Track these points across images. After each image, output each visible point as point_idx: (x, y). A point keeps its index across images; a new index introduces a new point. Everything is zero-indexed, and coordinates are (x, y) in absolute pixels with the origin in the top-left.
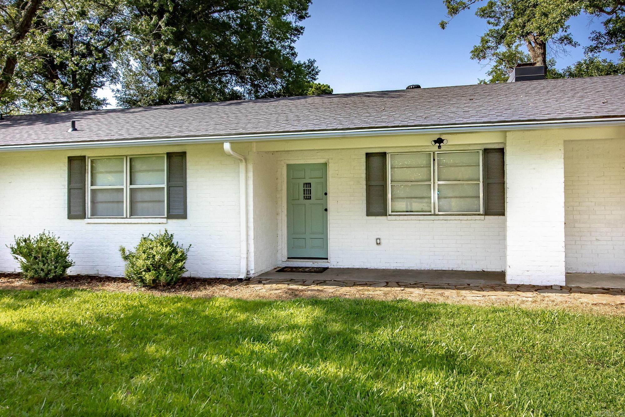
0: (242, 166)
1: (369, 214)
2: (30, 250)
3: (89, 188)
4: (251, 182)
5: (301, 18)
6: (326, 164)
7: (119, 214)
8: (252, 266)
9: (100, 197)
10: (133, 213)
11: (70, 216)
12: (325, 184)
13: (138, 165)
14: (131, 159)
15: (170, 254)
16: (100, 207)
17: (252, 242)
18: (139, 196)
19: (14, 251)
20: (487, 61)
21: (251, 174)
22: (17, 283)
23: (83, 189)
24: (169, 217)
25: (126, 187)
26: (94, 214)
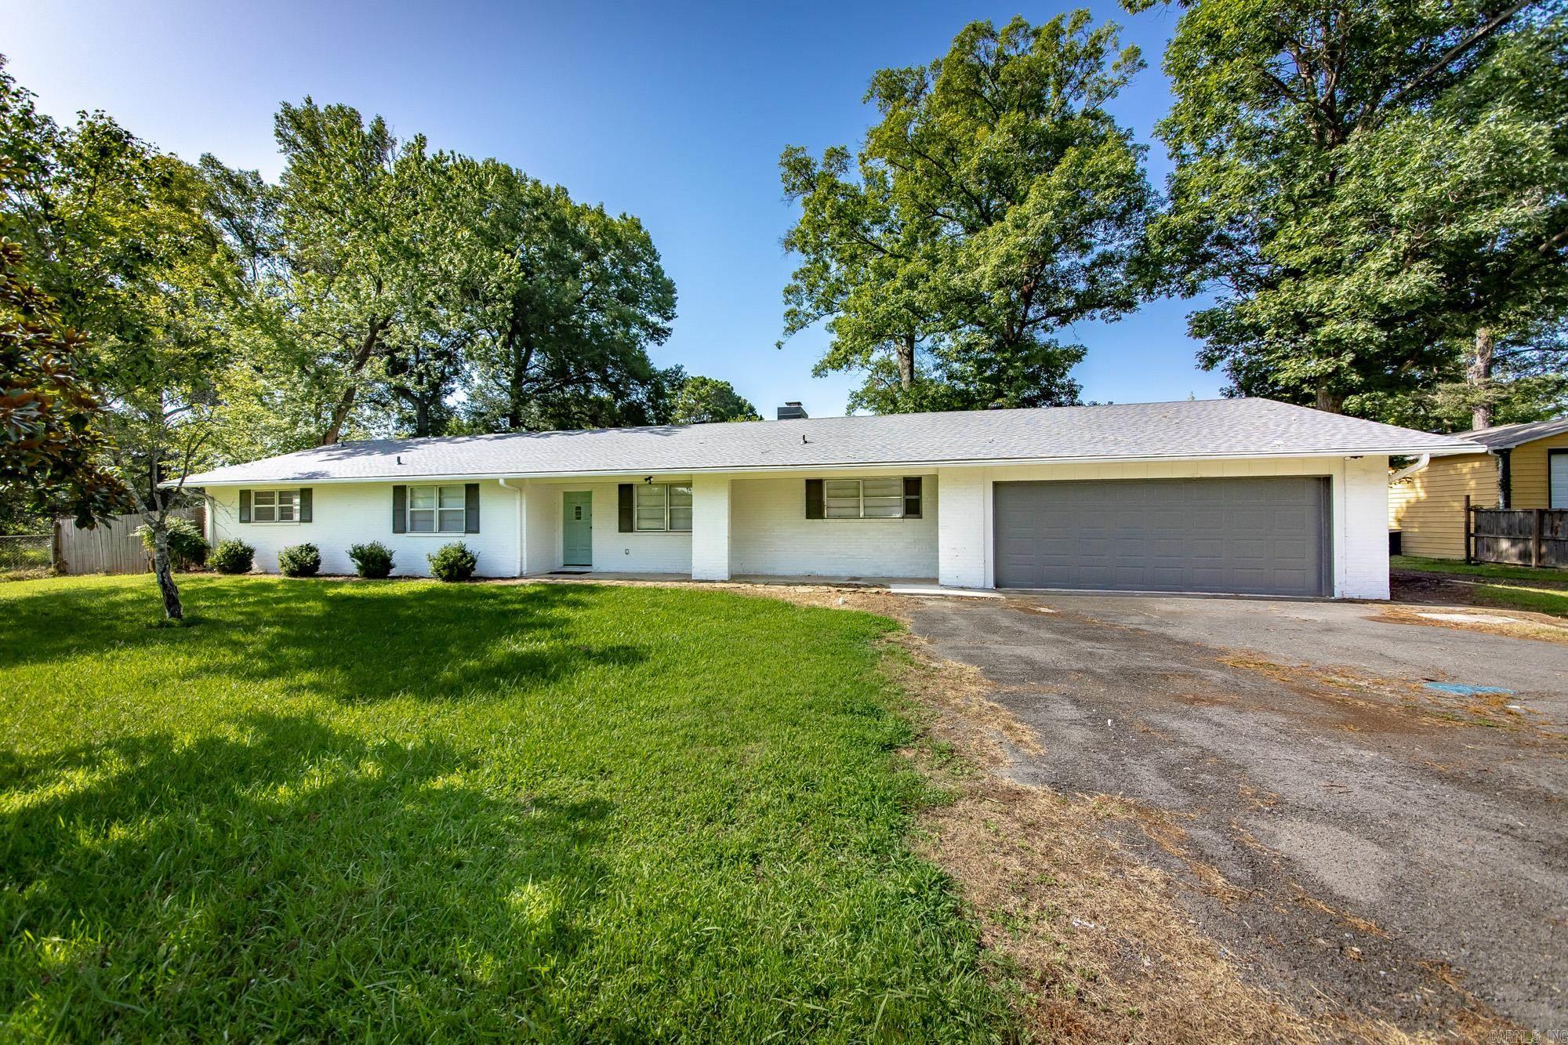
0: (518, 496)
1: (620, 531)
2: (364, 555)
3: (409, 510)
4: (524, 507)
5: (668, 319)
6: (591, 492)
7: (431, 530)
8: (525, 569)
9: (417, 517)
10: (441, 529)
11: (395, 532)
12: (590, 508)
13: (446, 492)
14: (440, 489)
15: (462, 557)
16: (418, 524)
17: (525, 550)
18: (446, 517)
19: (352, 556)
20: (855, 370)
21: (524, 501)
22: (355, 579)
23: (404, 510)
24: (467, 532)
25: (436, 509)
26: (413, 530)
